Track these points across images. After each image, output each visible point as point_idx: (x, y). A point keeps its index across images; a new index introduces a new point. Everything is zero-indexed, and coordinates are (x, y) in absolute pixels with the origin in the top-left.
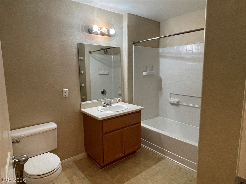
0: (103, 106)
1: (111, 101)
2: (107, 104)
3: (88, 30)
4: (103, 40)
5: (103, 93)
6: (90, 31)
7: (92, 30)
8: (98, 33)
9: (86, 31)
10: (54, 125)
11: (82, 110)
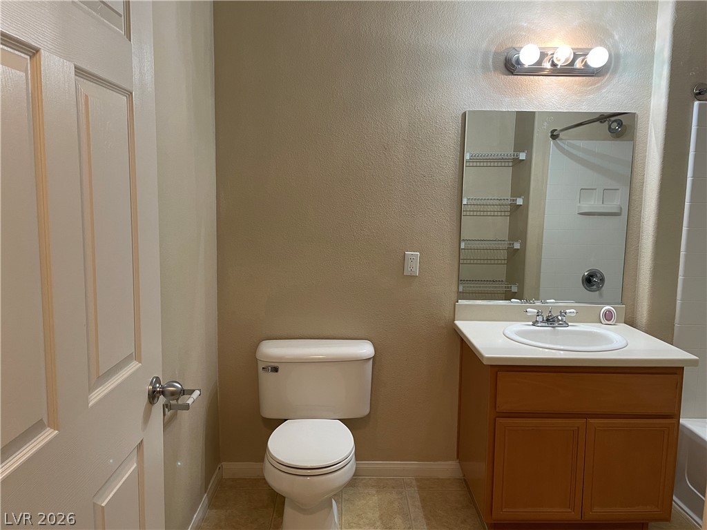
0: (531, 323)
1: (568, 311)
2: (548, 320)
3: (506, 66)
4: (562, 90)
5: (591, 280)
6: (511, 67)
7: (518, 61)
8: (544, 69)
9: (495, 69)
10: (365, 349)
11: (456, 322)
